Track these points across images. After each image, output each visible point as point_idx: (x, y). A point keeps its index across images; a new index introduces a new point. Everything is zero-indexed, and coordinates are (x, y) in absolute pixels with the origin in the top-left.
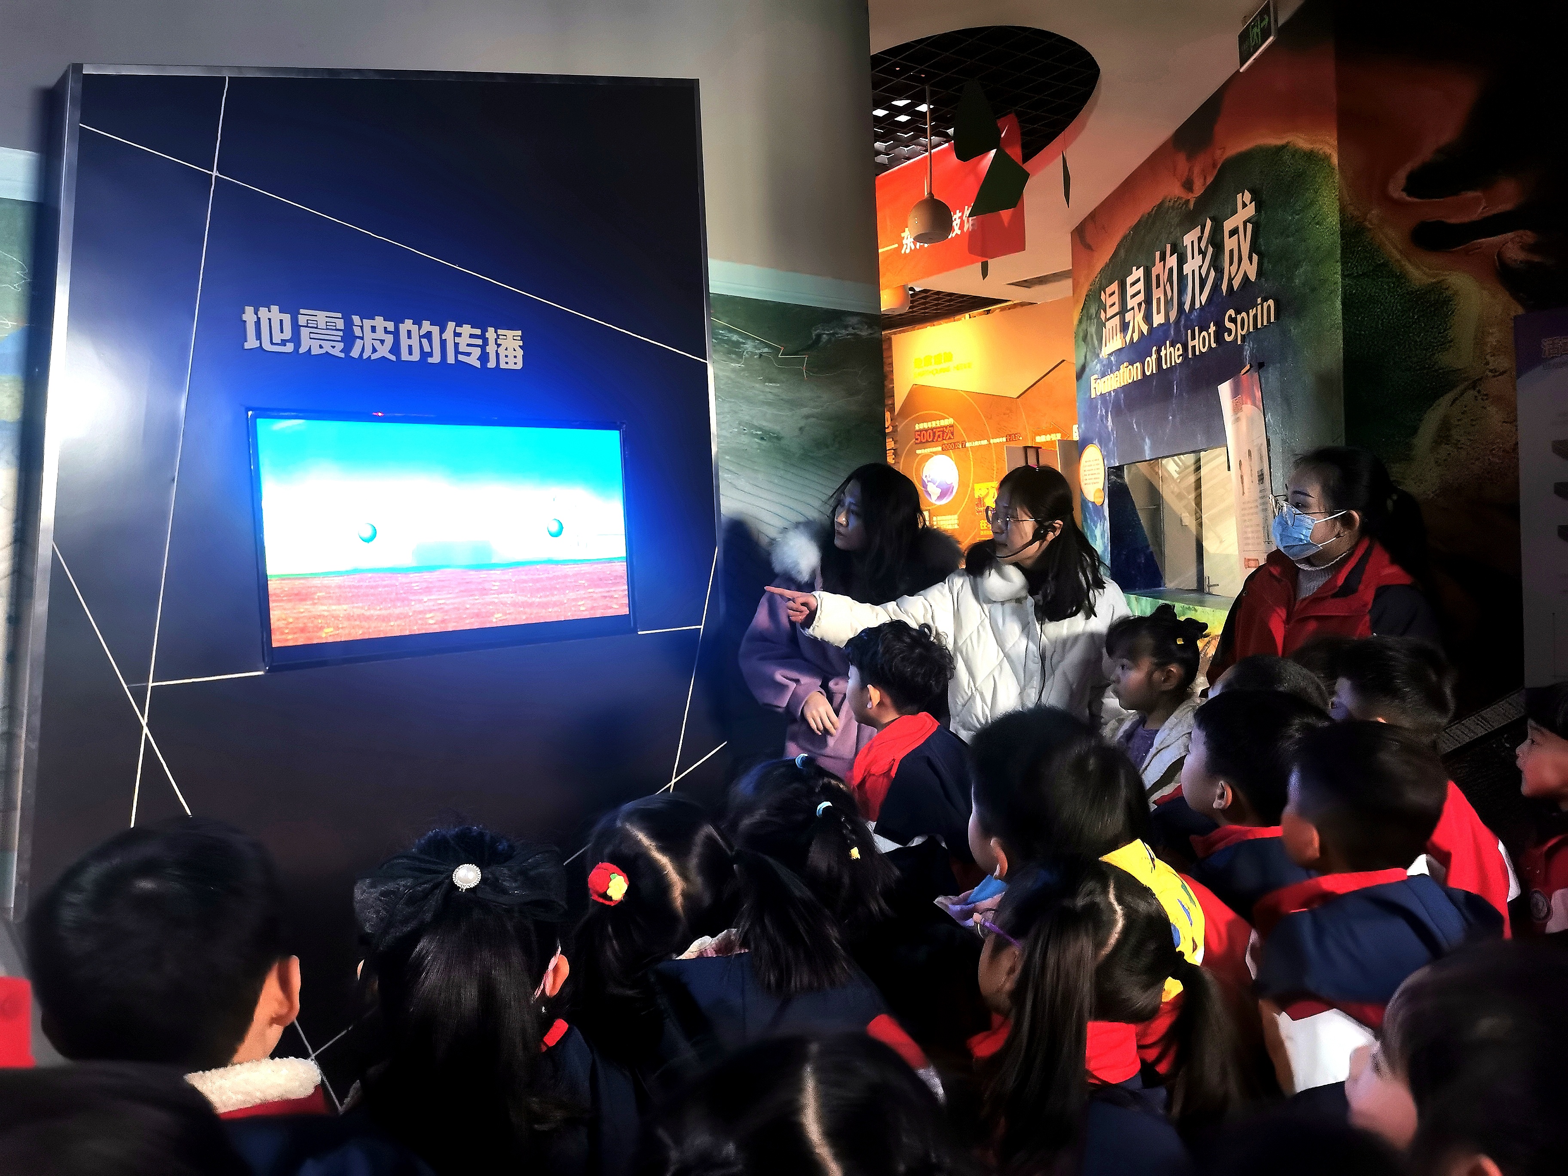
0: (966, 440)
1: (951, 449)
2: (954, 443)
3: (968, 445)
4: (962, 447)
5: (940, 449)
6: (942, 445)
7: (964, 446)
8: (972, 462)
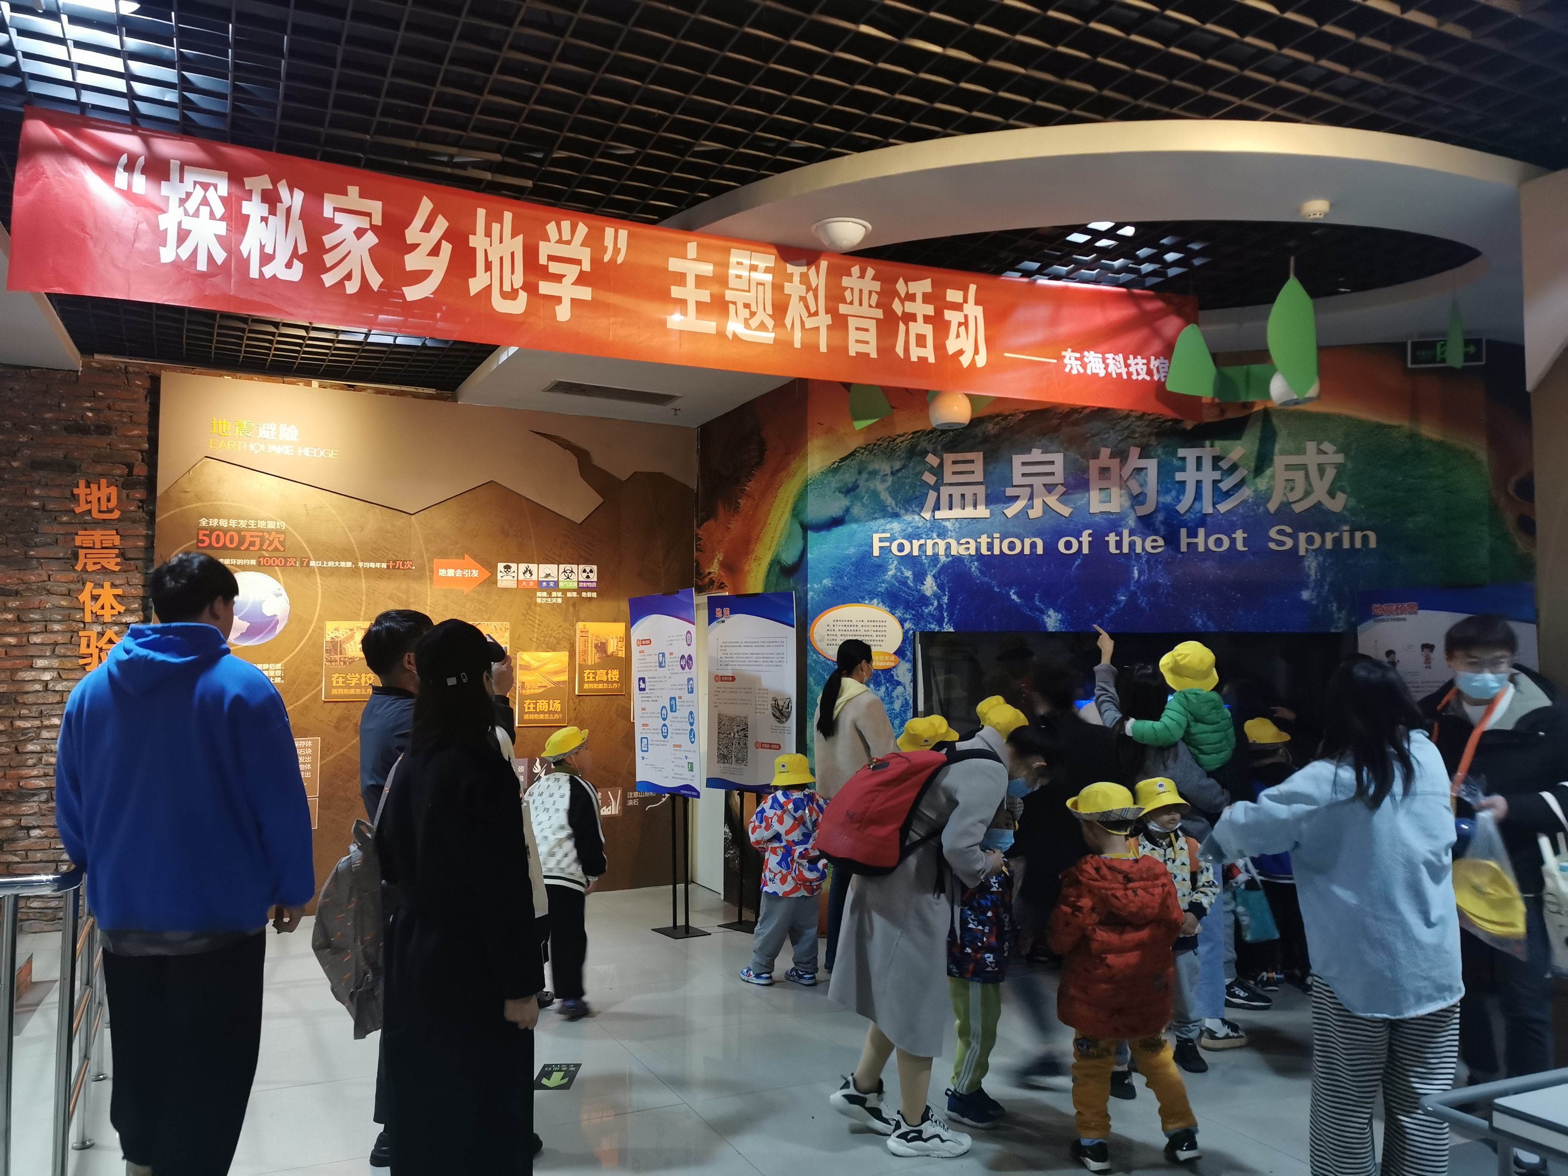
0: (311, 556)
1: (277, 565)
2: (285, 559)
3: (313, 563)
4: (302, 565)
5: (253, 562)
6: (260, 558)
7: (305, 565)
8: (320, 590)
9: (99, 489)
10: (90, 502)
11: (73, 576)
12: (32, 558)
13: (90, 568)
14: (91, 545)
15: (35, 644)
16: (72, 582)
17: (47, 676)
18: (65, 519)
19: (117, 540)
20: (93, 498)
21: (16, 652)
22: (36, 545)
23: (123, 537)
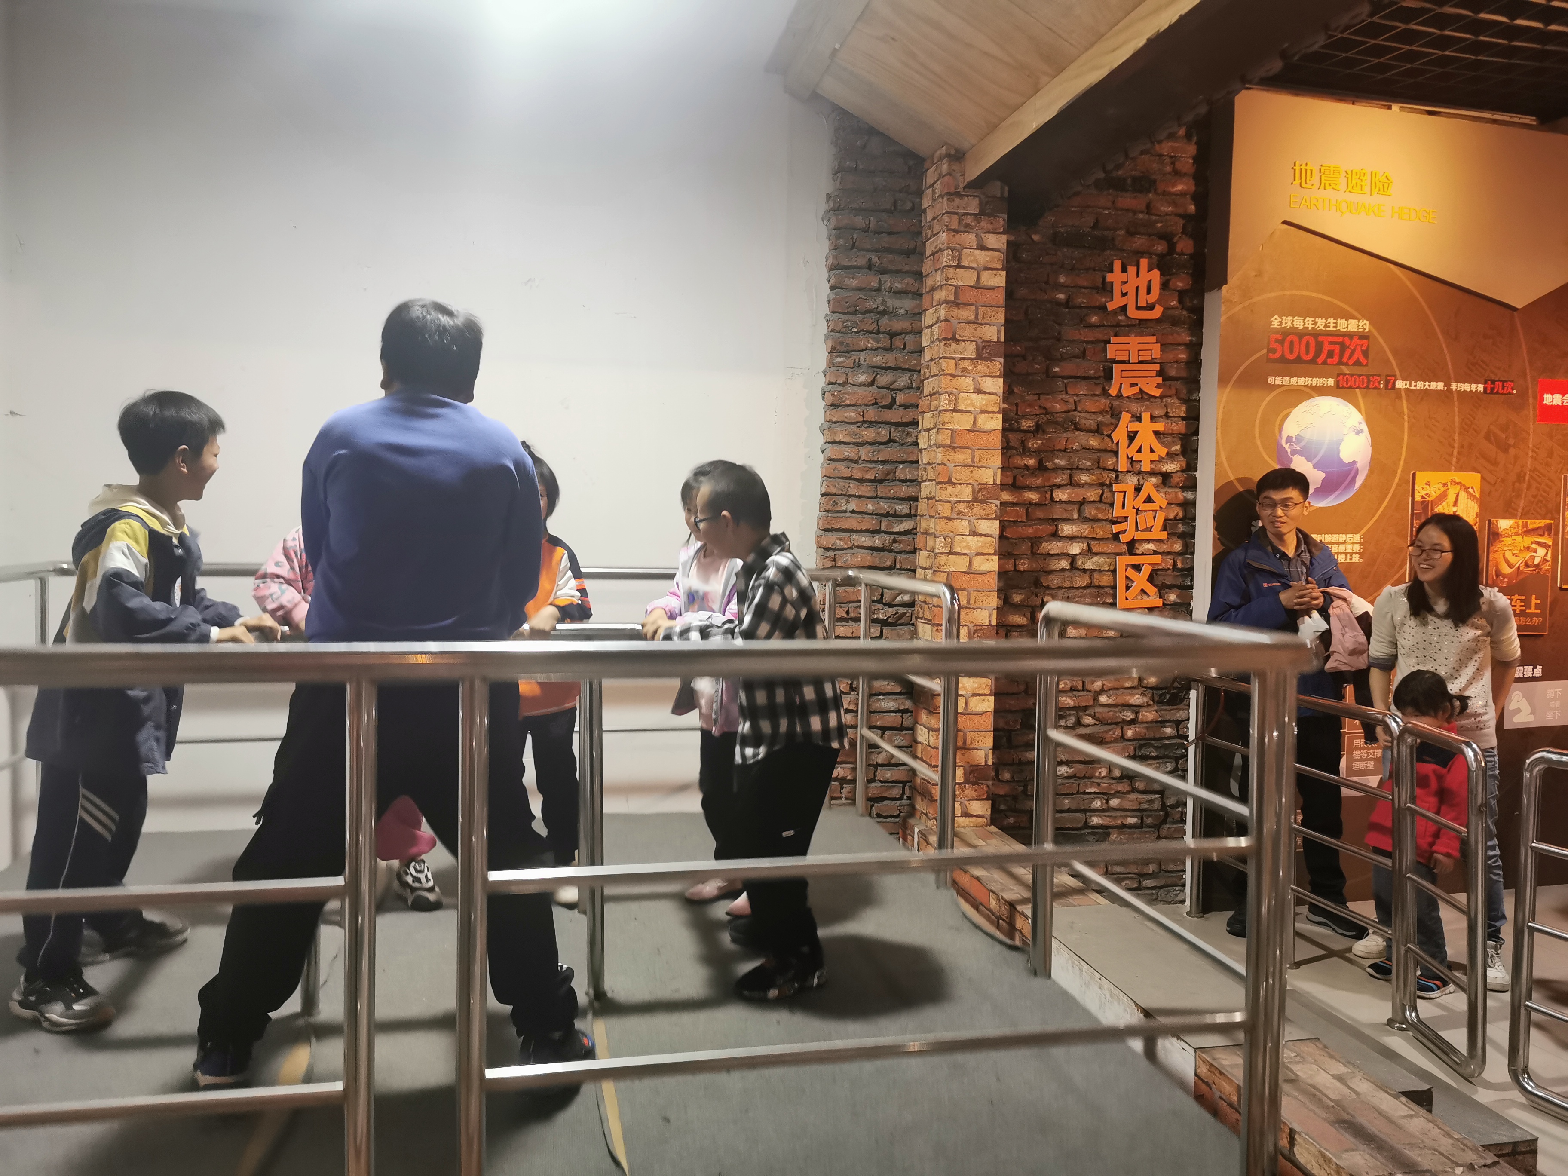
0: (1398, 373)
1: (1359, 387)
2: (1368, 376)
3: (1399, 384)
4: (1386, 387)
5: (1331, 382)
6: (1339, 376)
7: (1390, 386)
8: (1406, 424)
9: (1138, 276)
10: (1126, 294)
11: (1104, 402)
12: (1057, 376)
13: (1127, 392)
14: (1125, 358)
15: (1060, 502)
16: (1101, 413)
17: (1075, 549)
18: (1094, 319)
19: (1156, 351)
20: (1130, 289)
21: (1040, 514)
22: (1062, 359)
23: (1164, 346)
